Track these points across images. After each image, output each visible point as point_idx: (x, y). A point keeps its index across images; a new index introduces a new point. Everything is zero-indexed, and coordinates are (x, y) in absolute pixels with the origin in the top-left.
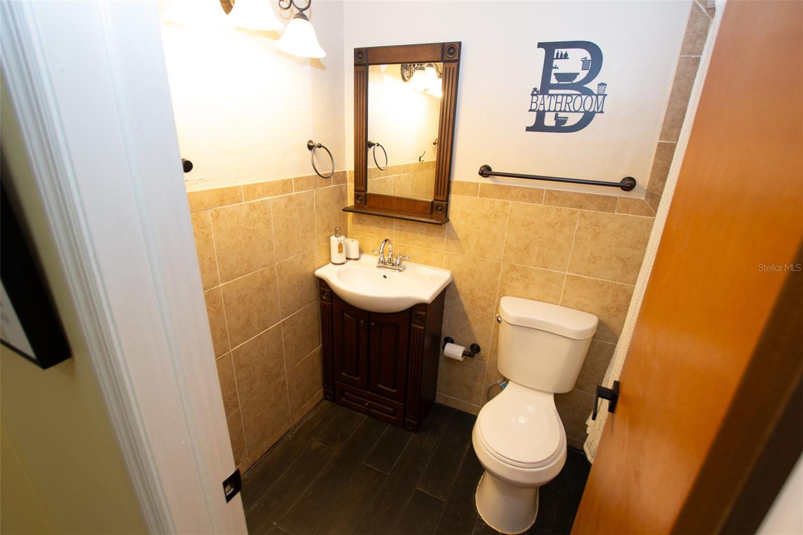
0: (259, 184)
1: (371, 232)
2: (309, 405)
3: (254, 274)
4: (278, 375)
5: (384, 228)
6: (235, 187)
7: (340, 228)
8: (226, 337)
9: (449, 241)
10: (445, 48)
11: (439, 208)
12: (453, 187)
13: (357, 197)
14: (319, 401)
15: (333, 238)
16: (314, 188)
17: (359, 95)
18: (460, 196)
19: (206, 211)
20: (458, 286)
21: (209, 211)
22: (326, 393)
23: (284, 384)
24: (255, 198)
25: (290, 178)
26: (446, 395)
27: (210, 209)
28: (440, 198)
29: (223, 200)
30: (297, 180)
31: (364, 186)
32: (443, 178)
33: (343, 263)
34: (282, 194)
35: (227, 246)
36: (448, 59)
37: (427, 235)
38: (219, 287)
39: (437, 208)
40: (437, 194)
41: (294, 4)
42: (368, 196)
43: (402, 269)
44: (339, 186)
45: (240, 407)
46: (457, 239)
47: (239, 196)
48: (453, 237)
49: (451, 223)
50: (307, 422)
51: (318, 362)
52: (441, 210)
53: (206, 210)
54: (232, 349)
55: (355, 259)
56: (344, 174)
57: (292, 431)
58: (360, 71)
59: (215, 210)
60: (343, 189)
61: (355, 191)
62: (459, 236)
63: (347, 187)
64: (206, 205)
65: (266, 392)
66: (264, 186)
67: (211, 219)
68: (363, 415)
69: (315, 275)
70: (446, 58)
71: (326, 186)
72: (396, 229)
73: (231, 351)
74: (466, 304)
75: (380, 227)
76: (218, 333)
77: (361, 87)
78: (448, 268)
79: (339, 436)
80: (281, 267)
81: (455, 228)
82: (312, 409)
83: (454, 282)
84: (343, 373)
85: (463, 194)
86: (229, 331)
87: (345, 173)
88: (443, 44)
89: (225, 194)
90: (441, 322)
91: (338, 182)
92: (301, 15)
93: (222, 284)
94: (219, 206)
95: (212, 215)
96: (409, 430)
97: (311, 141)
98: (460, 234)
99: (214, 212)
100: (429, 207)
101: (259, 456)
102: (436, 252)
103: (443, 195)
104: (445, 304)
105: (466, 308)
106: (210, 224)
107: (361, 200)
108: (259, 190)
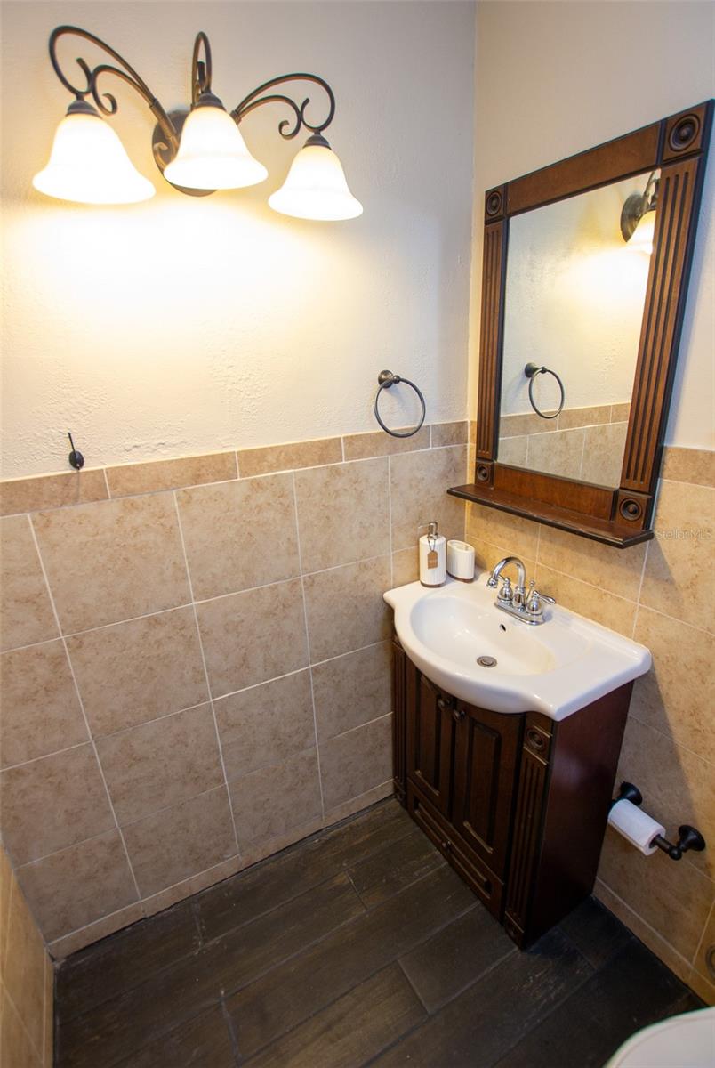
0: (271, 448)
1: (500, 536)
2: (363, 800)
3: (258, 590)
4: (300, 747)
5: (522, 531)
6: (222, 454)
7: (436, 524)
8: (202, 680)
9: (651, 582)
10: (668, 129)
11: (631, 507)
12: (669, 462)
13: (479, 468)
14: (384, 796)
15: (424, 540)
16: (389, 453)
17: (489, 280)
18: (684, 486)
19: (168, 492)
20: (664, 688)
21: (174, 492)
22: (396, 790)
23: (312, 761)
24: (262, 471)
25: (338, 436)
26: (615, 894)
27: (174, 489)
28: (635, 484)
29: (199, 475)
30: (351, 440)
31: (491, 448)
32: (644, 440)
33: (439, 586)
34: (319, 464)
35: (206, 546)
36: (676, 154)
37: (601, 560)
38: (192, 606)
39: (626, 506)
40: (628, 477)
41: (305, 123)
42: (495, 469)
43: (541, 621)
44: (446, 449)
45: (226, 783)
46: (671, 582)
47: (230, 468)
48: (660, 574)
49: (658, 544)
50: (351, 827)
51: (386, 736)
52: (634, 512)
53: (168, 490)
54: (213, 698)
55: (465, 581)
56: (460, 427)
57: (322, 836)
58: (493, 233)
59: (184, 491)
60: (457, 455)
61: (477, 457)
62: (675, 577)
63: (466, 450)
64: (169, 484)
65: (275, 769)
66: (281, 453)
67: (176, 504)
68: (442, 858)
69: (383, 599)
70: (668, 154)
71: (416, 449)
72: (543, 539)
73: (212, 700)
74: (680, 734)
75: (515, 529)
76: (187, 673)
77: (494, 262)
78: (642, 639)
79: (384, 881)
80: (313, 581)
81: (666, 555)
82: (367, 808)
83: (654, 675)
84: (418, 772)
85: (694, 480)
86: (208, 671)
87: (464, 423)
88: (665, 122)
89: (203, 466)
90: (618, 748)
91: (446, 441)
92: (317, 140)
93: (197, 603)
94: (192, 485)
95: (178, 498)
96: (510, 936)
97: (386, 373)
98: (678, 573)
99: (181, 494)
100: (609, 503)
101: (260, 857)
102: (619, 599)
103: (642, 480)
104: (629, 715)
105: (677, 741)
106: (175, 512)
107: (484, 475)
108: (270, 458)
